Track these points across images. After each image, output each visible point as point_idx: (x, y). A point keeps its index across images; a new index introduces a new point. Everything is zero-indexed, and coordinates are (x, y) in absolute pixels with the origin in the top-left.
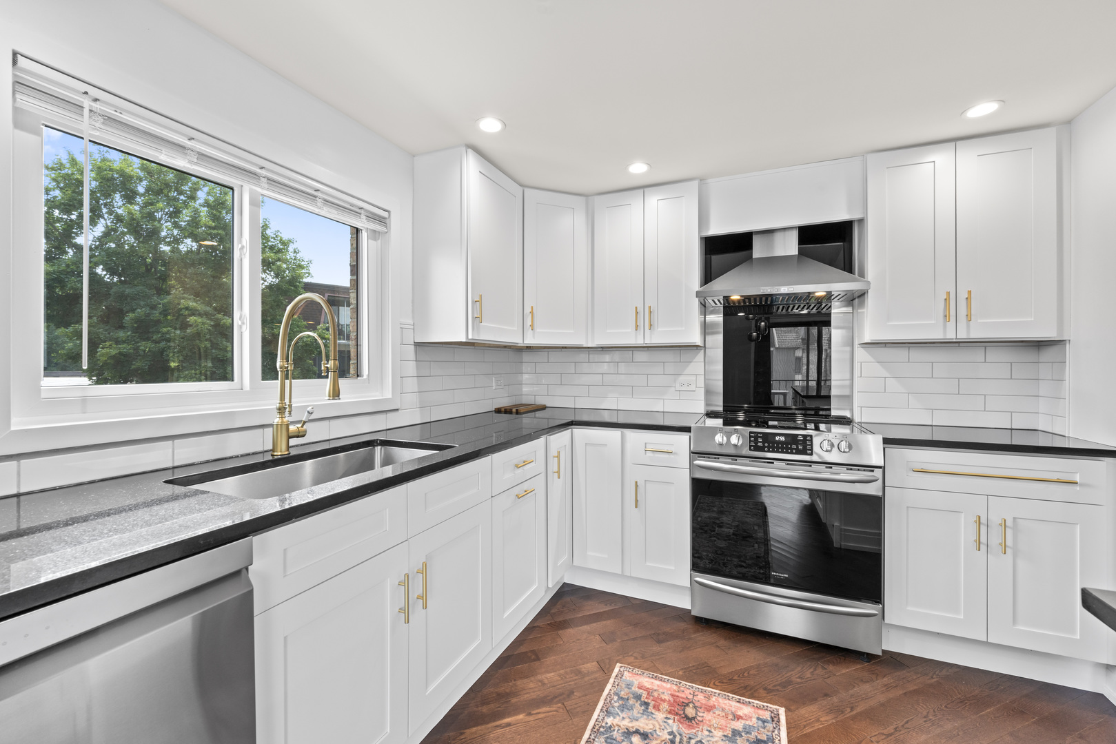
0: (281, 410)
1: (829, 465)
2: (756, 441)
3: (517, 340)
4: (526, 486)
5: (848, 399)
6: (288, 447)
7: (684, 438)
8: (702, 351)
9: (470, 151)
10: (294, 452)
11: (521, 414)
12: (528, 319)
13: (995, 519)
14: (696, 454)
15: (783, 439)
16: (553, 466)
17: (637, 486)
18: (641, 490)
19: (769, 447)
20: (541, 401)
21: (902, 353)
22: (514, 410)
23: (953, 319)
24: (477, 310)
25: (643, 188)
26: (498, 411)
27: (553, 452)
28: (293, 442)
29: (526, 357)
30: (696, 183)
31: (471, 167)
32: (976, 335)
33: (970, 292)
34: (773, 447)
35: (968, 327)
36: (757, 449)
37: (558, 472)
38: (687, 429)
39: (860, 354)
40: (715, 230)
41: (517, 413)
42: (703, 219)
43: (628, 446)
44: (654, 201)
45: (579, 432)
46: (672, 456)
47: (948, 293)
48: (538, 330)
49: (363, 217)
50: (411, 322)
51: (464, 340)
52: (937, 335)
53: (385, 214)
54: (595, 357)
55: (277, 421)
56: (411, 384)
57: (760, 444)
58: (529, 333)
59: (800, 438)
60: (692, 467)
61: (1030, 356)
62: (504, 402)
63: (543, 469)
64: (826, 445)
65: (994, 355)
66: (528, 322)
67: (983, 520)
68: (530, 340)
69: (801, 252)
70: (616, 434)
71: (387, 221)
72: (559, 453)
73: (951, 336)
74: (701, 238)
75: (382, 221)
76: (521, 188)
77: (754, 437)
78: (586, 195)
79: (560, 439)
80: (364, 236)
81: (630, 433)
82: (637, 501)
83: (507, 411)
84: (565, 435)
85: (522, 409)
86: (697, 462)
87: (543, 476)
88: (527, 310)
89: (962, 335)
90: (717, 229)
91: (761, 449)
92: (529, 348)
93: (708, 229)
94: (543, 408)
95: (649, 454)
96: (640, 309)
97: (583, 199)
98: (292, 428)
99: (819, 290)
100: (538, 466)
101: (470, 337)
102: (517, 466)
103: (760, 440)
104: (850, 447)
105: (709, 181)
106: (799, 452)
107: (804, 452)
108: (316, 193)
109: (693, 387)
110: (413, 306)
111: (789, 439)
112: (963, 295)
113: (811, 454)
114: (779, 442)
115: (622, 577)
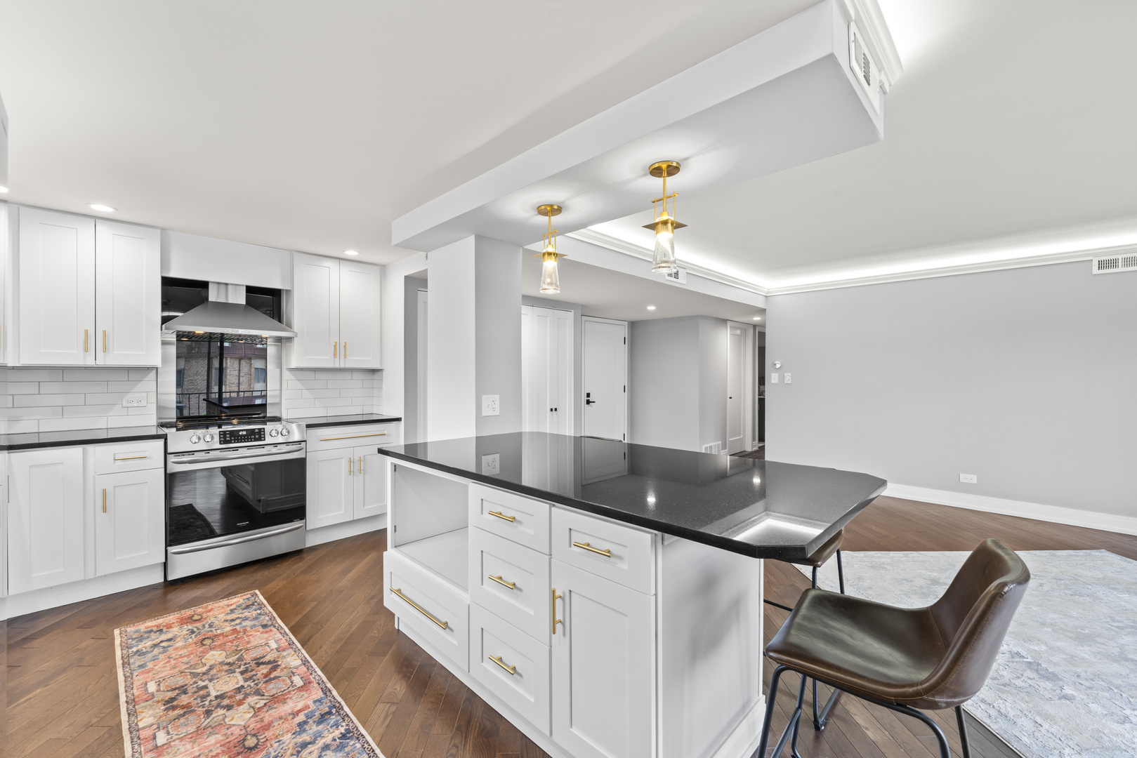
1: (275, 445)
2: (225, 437)
5: (279, 404)
7: (159, 443)
8: (154, 373)
13: (357, 458)
14: (171, 454)
15: (245, 433)
17: (105, 494)
18: (109, 496)
19: (234, 440)
21: (311, 374)
23: (338, 356)
30: (159, 231)
32: (349, 365)
33: (346, 343)
34: (238, 440)
35: (345, 361)
36: (225, 442)
38: (161, 436)
39: (287, 375)
40: (174, 274)
42: (165, 262)
46: (145, 460)
47: (336, 343)
52: (330, 365)
57: (228, 439)
59: (257, 431)
60: (167, 463)
61: (369, 376)
64: (274, 433)
65: (357, 376)
67: (352, 460)
69: (249, 303)
70: (76, 450)
73: (337, 366)
74: (162, 279)
77: (223, 434)
82: (105, 507)
86: (171, 460)
89: (342, 366)
90: (176, 272)
91: (230, 442)
93: (168, 271)
95: (119, 462)
96: (91, 332)
99: (264, 334)
103: (228, 436)
104: (289, 432)
106: (256, 440)
107: (259, 439)
109: (144, 404)
111: (249, 432)
112: (342, 344)
113: (264, 440)
114: (243, 435)
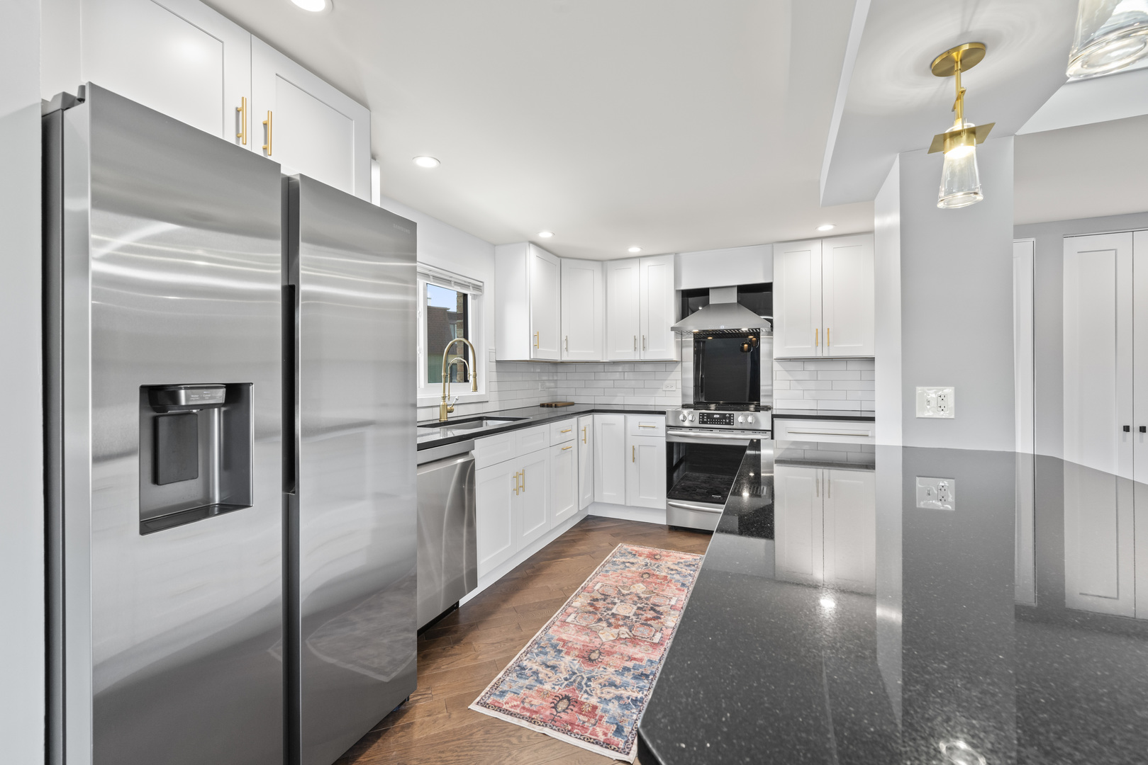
0: (444, 398)
1: (743, 431)
2: (703, 418)
3: (557, 358)
4: (567, 445)
5: (770, 395)
6: (447, 418)
7: (662, 418)
8: (680, 364)
9: (531, 245)
10: (450, 420)
11: (558, 407)
12: (564, 344)
14: (669, 427)
15: (718, 417)
16: (582, 436)
17: (634, 449)
18: (637, 451)
19: (710, 421)
20: (570, 399)
21: (799, 365)
22: (554, 405)
23: (820, 345)
24: (536, 339)
25: (639, 258)
26: (542, 405)
27: (582, 427)
28: (449, 415)
29: (560, 369)
30: (672, 256)
31: (532, 255)
32: (833, 354)
33: (829, 329)
34: (712, 422)
35: (829, 349)
36: (703, 422)
37: (585, 440)
38: (663, 413)
39: (776, 366)
40: (685, 286)
41: (556, 406)
42: (677, 279)
43: (629, 424)
44: (647, 265)
45: (598, 416)
46: (655, 430)
47: (817, 330)
48: (570, 351)
49: (471, 288)
50: (494, 348)
51: (528, 359)
52: (812, 354)
53: (481, 284)
54: (607, 368)
55: (442, 403)
56: (494, 386)
57: (705, 420)
58: (565, 353)
59: (727, 415)
60: (667, 434)
62: (546, 400)
63: (576, 437)
64: (741, 419)
66: (564, 346)
68: (565, 358)
69: (739, 302)
70: (621, 417)
71: (482, 288)
72: (585, 428)
73: (819, 355)
74: (677, 291)
75: (478, 288)
76: (559, 259)
77: (702, 415)
78: (601, 261)
79: (586, 420)
80: (469, 298)
81: (631, 417)
82: (634, 458)
83: (549, 406)
84: (588, 418)
85: (559, 404)
86: (669, 432)
87: (576, 440)
88: (564, 338)
89: (826, 354)
90: (687, 285)
91: (706, 423)
92: (562, 363)
93: (680, 285)
94: (572, 404)
95: (641, 428)
96: (637, 337)
97: (600, 263)
98: (449, 407)
100: (573, 435)
101: (532, 357)
102: (562, 432)
103: (706, 417)
105: (681, 254)
106: (726, 424)
107: (729, 424)
108: (450, 279)
109: (674, 389)
110: (495, 338)
111: (722, 416)
112: (826, 331)
113: (733, 424)
114: (717, 419)
115: (624, 507)
